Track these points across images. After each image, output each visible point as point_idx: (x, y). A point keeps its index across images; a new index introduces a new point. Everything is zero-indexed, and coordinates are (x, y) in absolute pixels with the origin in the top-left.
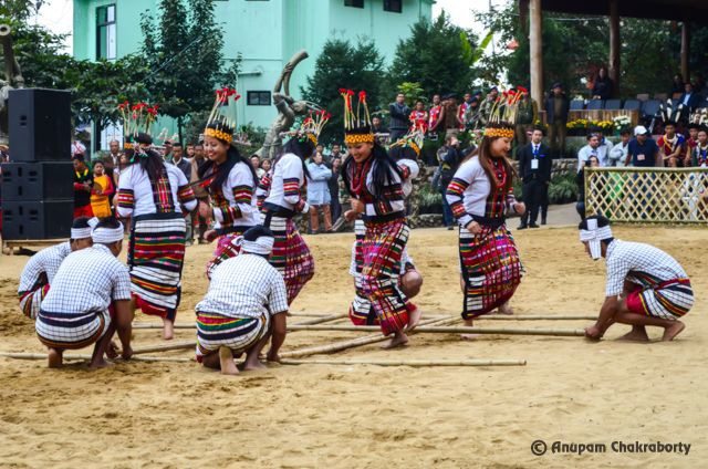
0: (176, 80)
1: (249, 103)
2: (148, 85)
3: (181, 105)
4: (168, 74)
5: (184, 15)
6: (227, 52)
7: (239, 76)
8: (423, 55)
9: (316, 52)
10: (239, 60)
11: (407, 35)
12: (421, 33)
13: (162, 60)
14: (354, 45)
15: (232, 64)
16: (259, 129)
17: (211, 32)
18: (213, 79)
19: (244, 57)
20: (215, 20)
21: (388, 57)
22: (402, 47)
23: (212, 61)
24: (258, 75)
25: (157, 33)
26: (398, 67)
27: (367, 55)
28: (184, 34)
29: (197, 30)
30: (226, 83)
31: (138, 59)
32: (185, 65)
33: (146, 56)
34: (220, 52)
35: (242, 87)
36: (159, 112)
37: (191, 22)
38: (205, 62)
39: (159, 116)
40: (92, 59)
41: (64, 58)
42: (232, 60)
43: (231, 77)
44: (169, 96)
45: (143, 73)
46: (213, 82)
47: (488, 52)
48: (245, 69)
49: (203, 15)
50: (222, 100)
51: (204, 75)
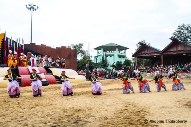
1: (110, 67)
4: (102, 64)
6: (108, 62)
8: (126, 62)
9: (116, 62)
11: (125, 60)
12: (126, 60)
14: (120, 61)
17: (107, 60)
21: (123, 62)
22: (124, 62)
25: (102, 60)
26: (124, 63)
27: (121, 62)
31: (100, 62)
32: (104, 63)
35: (109, 65)
37: (105, 59)
40: (96, 62)
41: (93, 63)
43: (108, 64)
45: (100, 64)
47: (132, 62)
48: (110, 63)
49: (106, 58)
50: (108, 66)
51: (106, 64)
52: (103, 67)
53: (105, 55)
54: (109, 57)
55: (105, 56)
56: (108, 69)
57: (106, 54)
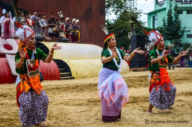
0: (170, 32)
1: (187, 37)
2: (164, 33)
3: (172, 38)
4: (168, 31)
5: (172, 17)
6: (182, 26)
7: (185, 31)
10: (185, 27)
13: (167, 28)
15: (183, 29)
16: (189, 43)
17: (178, 21)
18: (179, 32)
19: (186, 27)
20: (179, 19)
23: (179, 28)
24: (189, 31)
25: (166, 22)
28: (172, 22)
29: (175, 21)
30: (182, 33)
31: (162, 28)
32: (173, 29)
33: (164, 27)
34: (181, 26)
35: (186, 34)
36: (167, 39)
37: (174, 19)
38: (177, 28)
39: (166, 40)
40: (152, 28)
41: (145, 27)
42: (183, 28)
43: (183, 31)
44: (169, 36)
45: (163, 31)
46: (179, 33)
48: (187, 29)
49: (177, 17)
50: (181, 36)
51: (177, 31)
52: (170, 40)
53: (175, 10)
54: (185, 12)
55: (173, 12)
56: (182, 42)
57: (176, 7)
